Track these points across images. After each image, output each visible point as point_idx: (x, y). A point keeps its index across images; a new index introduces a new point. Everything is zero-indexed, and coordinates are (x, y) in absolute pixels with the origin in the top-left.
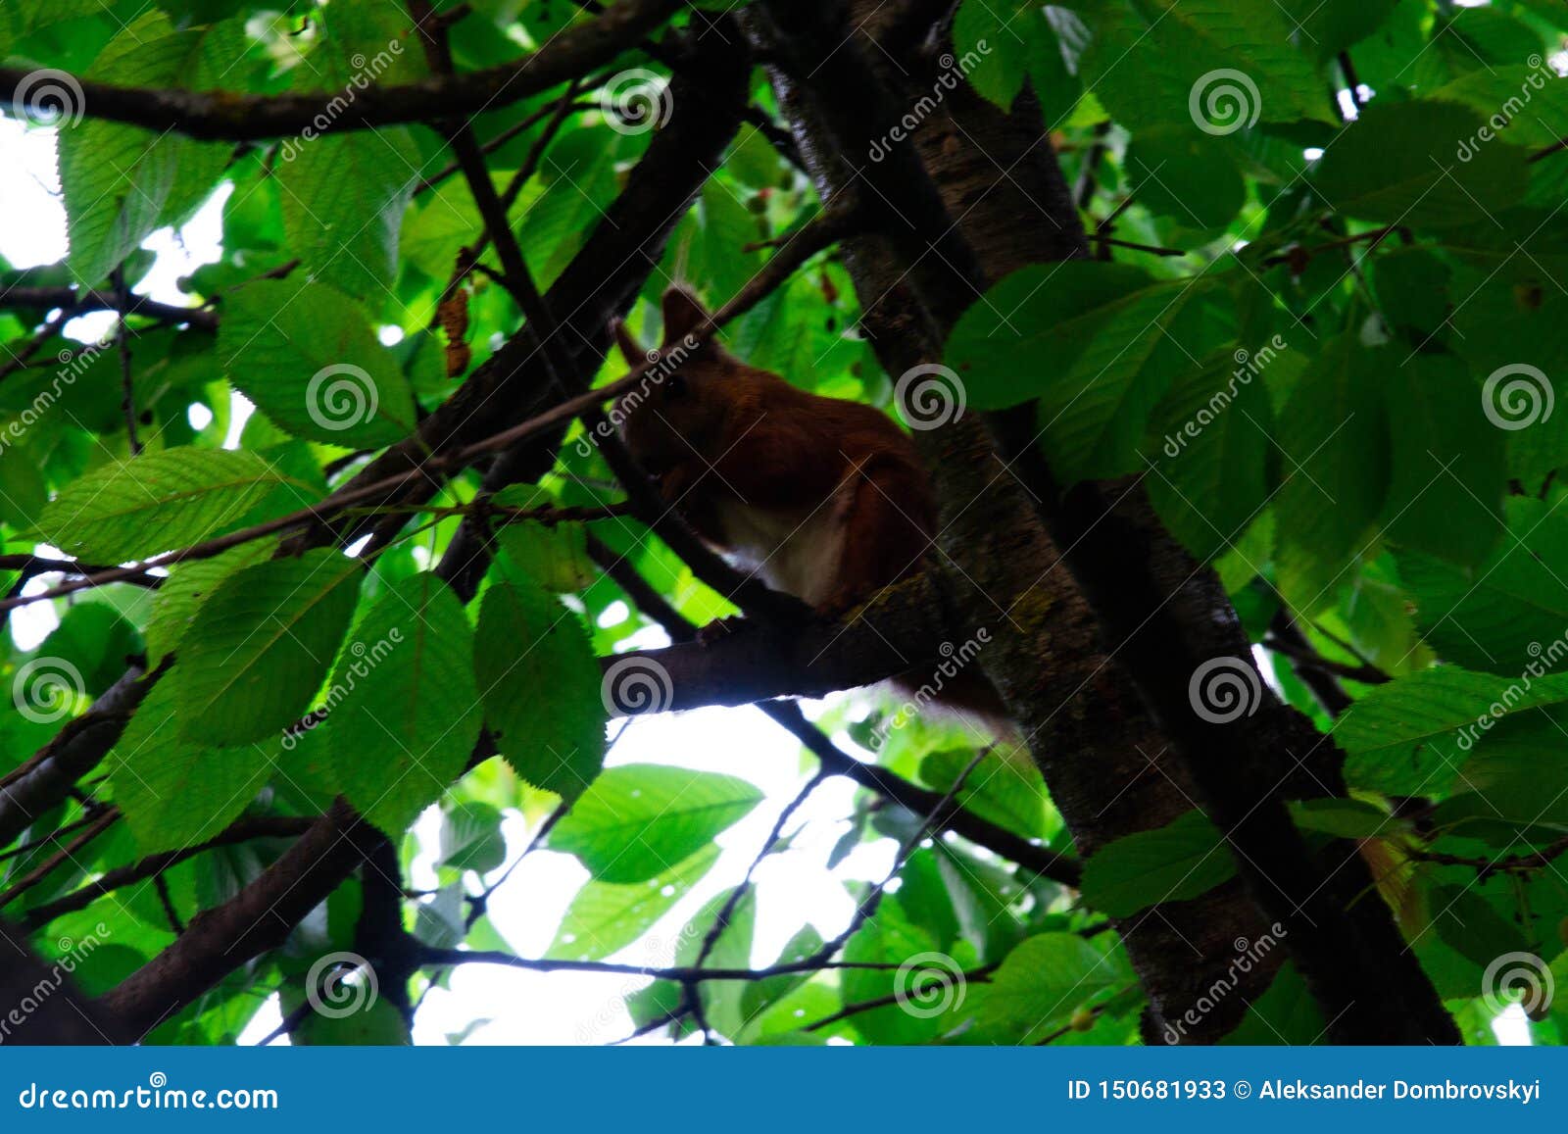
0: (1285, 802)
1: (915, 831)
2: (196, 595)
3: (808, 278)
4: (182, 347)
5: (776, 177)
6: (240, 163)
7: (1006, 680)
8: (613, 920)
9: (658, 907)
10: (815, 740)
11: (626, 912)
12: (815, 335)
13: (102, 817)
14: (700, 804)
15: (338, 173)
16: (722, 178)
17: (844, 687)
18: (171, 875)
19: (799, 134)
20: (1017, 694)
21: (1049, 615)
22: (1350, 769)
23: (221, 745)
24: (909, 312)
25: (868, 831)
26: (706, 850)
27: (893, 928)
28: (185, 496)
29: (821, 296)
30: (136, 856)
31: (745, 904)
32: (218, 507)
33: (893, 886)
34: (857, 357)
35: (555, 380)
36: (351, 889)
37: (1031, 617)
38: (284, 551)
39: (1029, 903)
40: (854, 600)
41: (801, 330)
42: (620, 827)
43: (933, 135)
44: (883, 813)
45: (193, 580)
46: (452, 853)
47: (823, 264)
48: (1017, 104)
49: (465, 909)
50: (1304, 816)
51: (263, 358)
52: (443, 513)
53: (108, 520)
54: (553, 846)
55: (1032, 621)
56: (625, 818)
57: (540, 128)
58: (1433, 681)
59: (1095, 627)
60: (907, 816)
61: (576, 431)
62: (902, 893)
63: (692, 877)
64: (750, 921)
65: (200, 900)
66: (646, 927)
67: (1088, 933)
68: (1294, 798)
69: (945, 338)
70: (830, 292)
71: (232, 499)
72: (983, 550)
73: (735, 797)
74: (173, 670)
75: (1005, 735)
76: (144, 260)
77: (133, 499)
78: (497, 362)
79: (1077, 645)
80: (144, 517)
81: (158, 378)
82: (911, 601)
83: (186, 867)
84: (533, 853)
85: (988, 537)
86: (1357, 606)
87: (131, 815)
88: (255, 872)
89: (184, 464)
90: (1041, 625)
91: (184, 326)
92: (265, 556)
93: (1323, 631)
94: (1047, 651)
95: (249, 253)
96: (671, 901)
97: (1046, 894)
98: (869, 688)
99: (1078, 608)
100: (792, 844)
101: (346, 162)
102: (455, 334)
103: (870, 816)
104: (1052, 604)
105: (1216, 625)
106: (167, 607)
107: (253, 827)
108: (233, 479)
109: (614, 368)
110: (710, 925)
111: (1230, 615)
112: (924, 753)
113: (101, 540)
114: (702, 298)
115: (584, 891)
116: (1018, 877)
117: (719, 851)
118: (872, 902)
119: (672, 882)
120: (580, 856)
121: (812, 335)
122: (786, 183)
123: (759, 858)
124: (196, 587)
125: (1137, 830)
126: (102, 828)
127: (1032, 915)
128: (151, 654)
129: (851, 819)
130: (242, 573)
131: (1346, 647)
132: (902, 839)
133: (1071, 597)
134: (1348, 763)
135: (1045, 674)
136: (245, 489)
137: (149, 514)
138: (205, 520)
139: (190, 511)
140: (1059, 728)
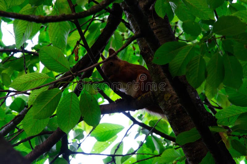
0: (208, 127)
1: (148, 133)
2: (36, 96)
3: (130, 46)
4: (32, 58)
5: (126, 31)
6: (41, 29)
7: (164, 108)
8: (100, 147)
9: (108, 145)
10: (132, 119)
11: (103, 146)
12: (132, 55)
13: (21, 131)
14: (114, 129)
15: (57, 29)
16: (117, 31)
17: (138, 110)
18: (31, 140)
19: (130, 23)
20: (165, 110)
21: (170, 98)
22: (218, 122)
23: (40, 119)
24: (148, 50)
25: (141, 133)
26: (115, 136)
27: (145, 148)
28: (34, 80)
29: (133, 49)
30: (26, 137)
31: (121, 145)
32: (39, 82)
33: (145, 142)
34: (139, 59)
35: (92, 61)
36: (60, 142)
37: (167, 98)
38: (49, 89)
39: (166, 144)
40: (139, 96)
41: (130, 55)
42: (102, 133)
43: (151, 23)
44: (143, 130)
45: (35, 93)
46: (75, 137)
47: (133, 44)
48: (165, 18)
49: (77, 146)
50: (211, 129)
51: (46, 58)
52: (74, 83)
53: (21, 84)
54: (91, 136)
55: (168, 99)
56: (102, 131)
57: (88, 23)
58: (231, 108)
59: (178, 99)
60: (147, 131)
61: (95, 69)
62: (146, 143)
63: (113, 141)
64: (122, 148)
65: (36, 144)
66: (106, 149)
67: (176, 149)
68: (210, 126)
69: (154, 54)
70: (134, 49)
71: (41, 80)
73: (120, 128)
74: (32, 107)
75: (163, 117)
76: (26, 44)
77: (26, 81)
78: (82, 59)
79: (175, 102)
80: (27, 84)
81: (29, 62)
82: (148, 96)
83: (34, 139)
84: (88, 137)
86: (218, 97)
87: (25, 130)
88: (44, 140)
89: (34, 75)
90: (169, 99)
91: (32, 55)
92: (47, 89)
93: (212, 101)
94: (170, 103)
95: (42, 43)
96: (110, 145)
97: (169, 143)
98: (142, 110)
99: (175, 97)
100: (129, 135)
101: (59, 27)
102: (76, 54)
103: (141, 131)
104: (171, 96)
105: (197, 99)
106: (31, 98)
107: (44, 133)
108: (42, 77)
109: (101, 60)
110: (116, 148)
111: (199, 98)
112: (150, 121)
113: (21, 87)
114: (114, 49)
115: (96, 143)
116: (165, 140)
117: (117, 136)
118: (142, 144)
119: (110, 141)
120: (95, 137)
121: (131, 55)
122: (127, 32)
123: (124, 137)
124: (36, 94)
125: (185, 131)
126: (21, 133)
127: (167, 146)
128: (29, 105)
129: (138, 131)
130: (43, 92)
131: (216, 104)
132: (146, 135)
133: (174, 95)
134: (218, 121)
135: (169, 107)
136: (43, 79)
137: (28, 83)
138: (37, 84)
139: (35, 83)
140: (172, 115)
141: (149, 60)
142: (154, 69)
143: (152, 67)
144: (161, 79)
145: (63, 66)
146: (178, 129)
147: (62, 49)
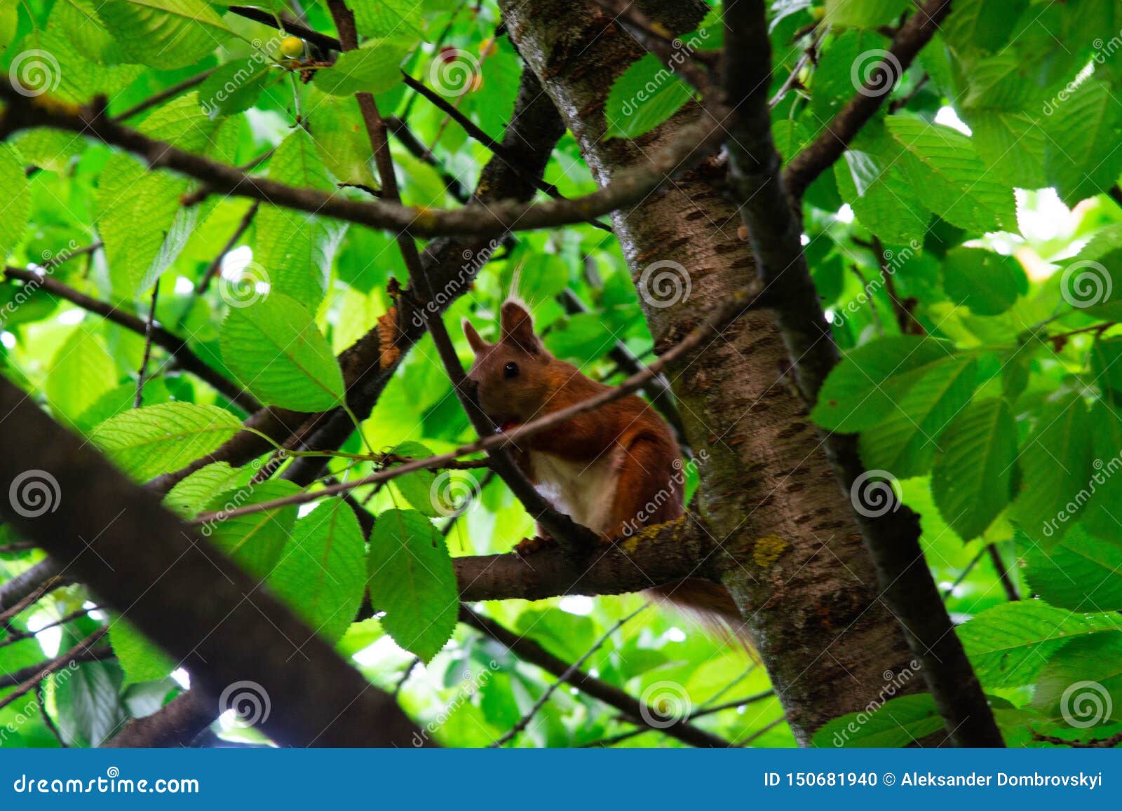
7: (746, 597)
20: (753, 606)
21: (782, 555)
28: (176, 436)
37: (768, 555)
51: (248, 346)
52: (361, 459)
55: (770, 558)
58: (1019, 610)
71: (208, 439)
72: (736, 507)
77: (142, 437)
79: (801, 576)
80: (147, 450)
82: (675, 537)
85: (741, 498)
89: (177, 414)
90: (776, 561)
94: (779, 579)
99: (801, 552)
102: (387, 339)
104: (784, 548)
108: (209, 425)
133: (797, 544)
135: (777, 595)
136: (217, 434)
137: (151, 448)
138: (188, 453)
139: (178, 447)
140: (784, 632)
141: (694, 381)
142: (716, 424)
143: (707, 412)
144: (747, 469)
145: (317, 382)
146: (805, 695)
147: (308, 304)
